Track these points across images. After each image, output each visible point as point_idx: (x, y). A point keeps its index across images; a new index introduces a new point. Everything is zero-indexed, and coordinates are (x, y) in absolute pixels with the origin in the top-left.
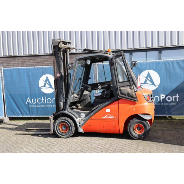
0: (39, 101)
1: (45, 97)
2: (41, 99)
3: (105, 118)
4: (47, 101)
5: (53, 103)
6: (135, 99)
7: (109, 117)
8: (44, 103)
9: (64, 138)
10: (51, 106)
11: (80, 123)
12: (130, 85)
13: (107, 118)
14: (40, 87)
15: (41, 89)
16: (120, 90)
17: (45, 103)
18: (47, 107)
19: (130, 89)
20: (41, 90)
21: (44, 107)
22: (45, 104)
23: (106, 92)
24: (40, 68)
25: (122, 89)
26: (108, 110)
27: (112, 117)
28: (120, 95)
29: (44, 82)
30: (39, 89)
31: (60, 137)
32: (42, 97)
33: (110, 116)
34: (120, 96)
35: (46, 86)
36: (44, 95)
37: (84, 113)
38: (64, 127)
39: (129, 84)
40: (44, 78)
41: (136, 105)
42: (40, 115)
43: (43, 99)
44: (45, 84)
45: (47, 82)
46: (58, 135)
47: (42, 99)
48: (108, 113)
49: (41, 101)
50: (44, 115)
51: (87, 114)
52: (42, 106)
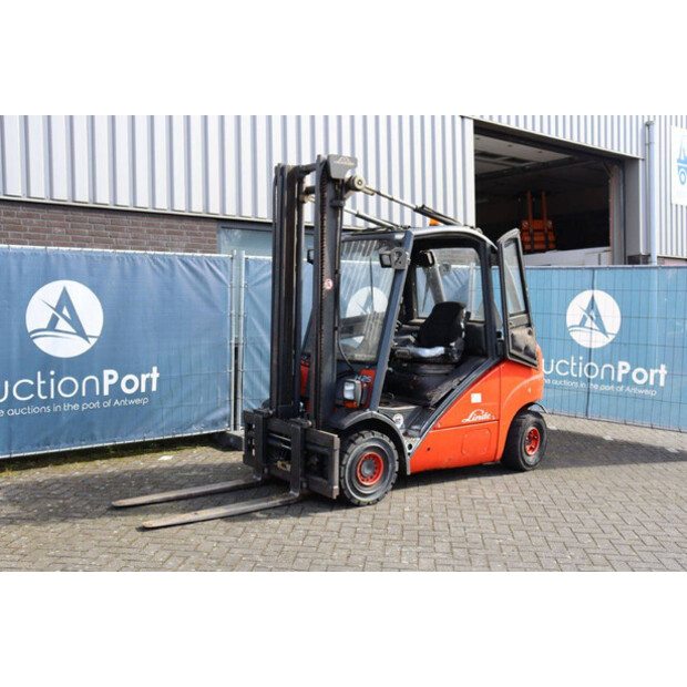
0: (23, 390)
1: (52, 373)
2: (32, 383)
3: (468, 420)
4: (59, 388)
5: (84, 394)
6: (535, 362)
7: (480, 418)
8: (45, 397)
9: (369, 504)
10: (76, 407)
11: (410, 447)
12: (529, 325)
13: (474, 420)
14: (29, 330)
15: (35, 341)
16: (513, 336)
17: (49, 396)
18: (59, 413)
19: (530, 333)
20: (34, 345)
21: (42, 414)
22: (45, 403)
23: (453, 344)
24: (35, 254)
25: (515, 332)
26: (476, 398)
27: (486, 416)
28: (512, 351)
29: (52, 312)
30: (27, 339)
31: (359, 505)
32: (39, 373)
33: (479, 413)
34: (512, 355)
35: (58, 327)
36: (49, 363)
37: (401, 412)
38: (369, 467)
39: (526, 322)
40: (49, 293)
41: (533, 378)
42: (20, 449)
43: (40, 382)
44: (54, 321)
45: (65, 312)
46: (352, 497)
47: (36, 381)
48: (476, 406)
49: (34, 389)
50: (38, 445)
51: (407, 415)
52: (34, 410)
